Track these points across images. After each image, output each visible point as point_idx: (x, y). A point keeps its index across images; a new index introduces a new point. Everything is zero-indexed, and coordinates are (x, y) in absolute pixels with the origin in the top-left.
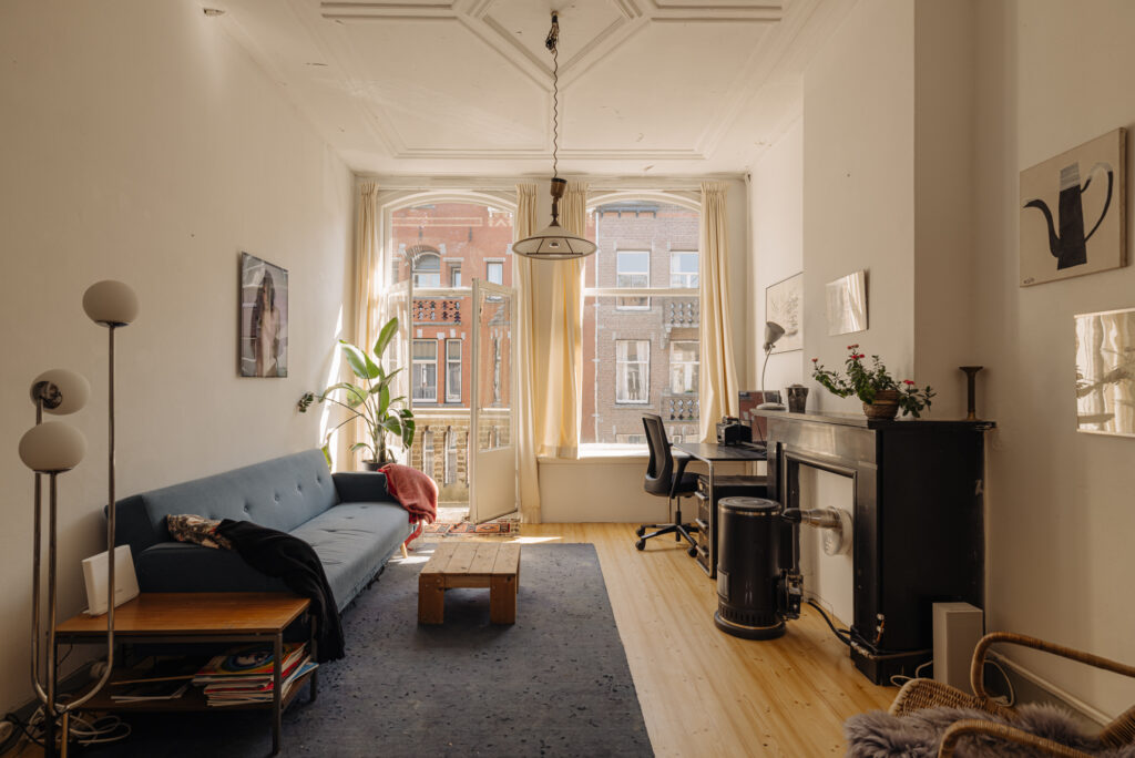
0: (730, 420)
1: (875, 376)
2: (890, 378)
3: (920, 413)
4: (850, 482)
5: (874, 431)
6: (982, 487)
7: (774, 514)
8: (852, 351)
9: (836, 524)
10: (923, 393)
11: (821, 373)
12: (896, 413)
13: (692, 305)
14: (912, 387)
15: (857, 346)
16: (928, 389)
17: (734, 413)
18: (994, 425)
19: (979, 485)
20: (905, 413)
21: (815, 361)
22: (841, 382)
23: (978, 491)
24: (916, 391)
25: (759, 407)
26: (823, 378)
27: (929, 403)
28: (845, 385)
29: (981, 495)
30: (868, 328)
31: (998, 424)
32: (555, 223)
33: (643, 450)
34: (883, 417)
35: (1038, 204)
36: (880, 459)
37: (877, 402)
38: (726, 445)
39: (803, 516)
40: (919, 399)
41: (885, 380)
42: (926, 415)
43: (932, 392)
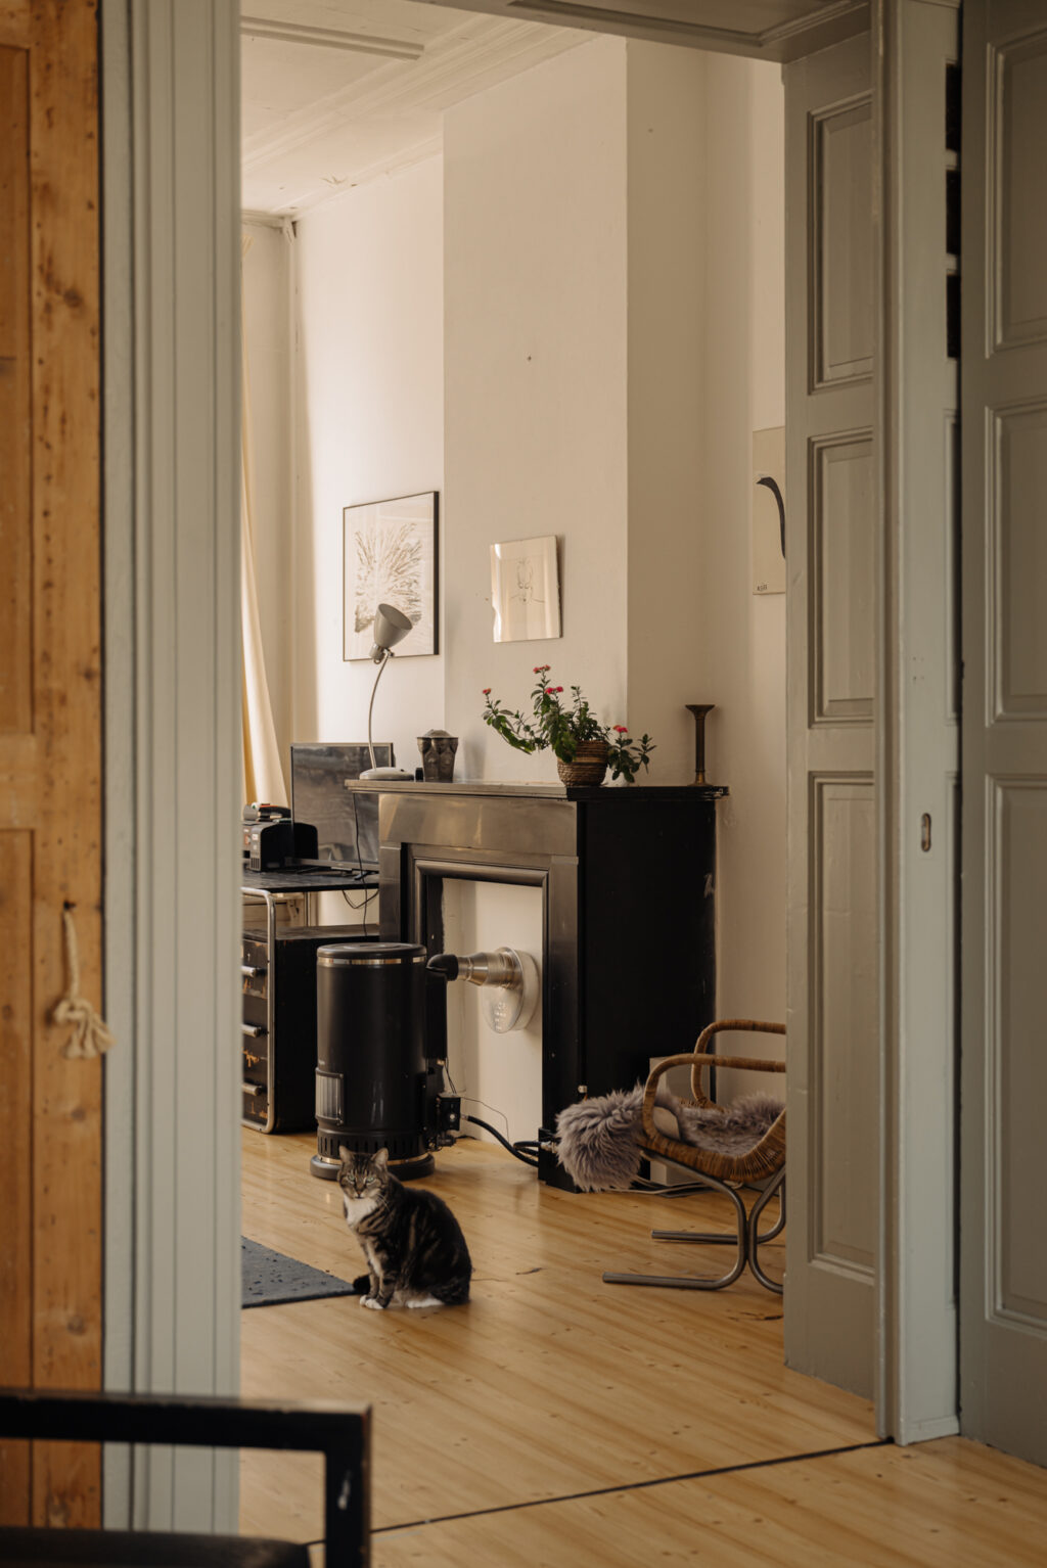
0: (266, 810)
1: (575, 719)
2: (595, 722)
3: (635, 775)
4: (537, 894)
5: (574, 804)
6: (713, 885)
7: (416, 960)
8: (540, 675)
9: (512, 977)
10: (637, 744)
11: (495, 712)
12: (603, 776)
14: (625, 736)
15: (548, 668)
16: (645, 739)
18: (725, 790)
19: (709, 880)
20: (615, 776)
21: (487, 692)
22: (527, 728)
23: (708, 890)
24: (629, 741)
25: (365, 775)
26: (498, 722)
27: (646, 760)
28: (532, 733)
29: (711, 897)
30: (561, 636)
31: (730, 790)
34: (584, 783)
35: (768, 482)
36: (582, 850)
37: (578, 760)
38: (265, 869)
39: (462, 966)
40: (634, 754)
41: (588, 726)
42: (643, 779)
43: (650, 744)
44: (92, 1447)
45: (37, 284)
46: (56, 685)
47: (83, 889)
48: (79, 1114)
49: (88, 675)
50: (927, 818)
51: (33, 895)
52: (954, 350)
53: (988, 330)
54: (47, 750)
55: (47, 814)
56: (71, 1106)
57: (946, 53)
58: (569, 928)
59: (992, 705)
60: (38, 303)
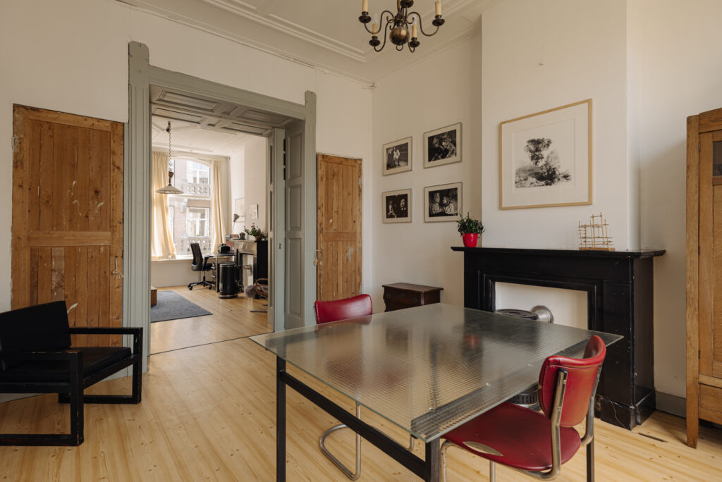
0: (223, 244)
1: (257, 231)
2: (260, 231)
3: (262, 239)
4: (253, 256)
5: (256, 243)
7: (239, 266)
8: (253, 225)
9: (251, 269)
10: (262, 234)
11: (247, 230)
13: (200, 188)
15: (255, 224)
17: (224, 242)
21: (246, 227)
28: (252, 233)
30: (257, 220)
32: (170, 185)
33: (191, 257)
34: (258, 240)
37: (257, 237)
38: (221, 253)
40: (262, 236)
44: (121, 335)
45: (112, 166)
46: (114, 224)
47: (119, 254)
48: (118, 287)
49: (120, 223)
50: (280, 245)
51: (110, 255)
52: (285, 179)
53: (288, 177)
54: (113, 234)
55: (113, 244)
56: (116, 286)
57: (283, 137)
58: (256, 262)
59: (289, 229)
60: (112, 169)
